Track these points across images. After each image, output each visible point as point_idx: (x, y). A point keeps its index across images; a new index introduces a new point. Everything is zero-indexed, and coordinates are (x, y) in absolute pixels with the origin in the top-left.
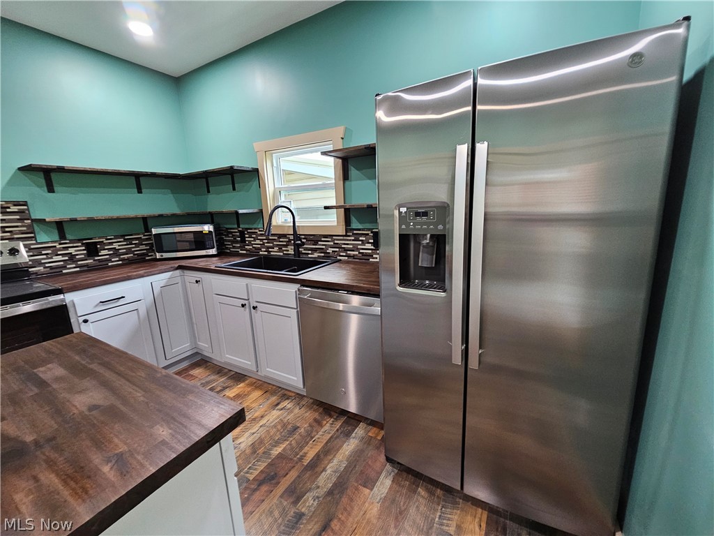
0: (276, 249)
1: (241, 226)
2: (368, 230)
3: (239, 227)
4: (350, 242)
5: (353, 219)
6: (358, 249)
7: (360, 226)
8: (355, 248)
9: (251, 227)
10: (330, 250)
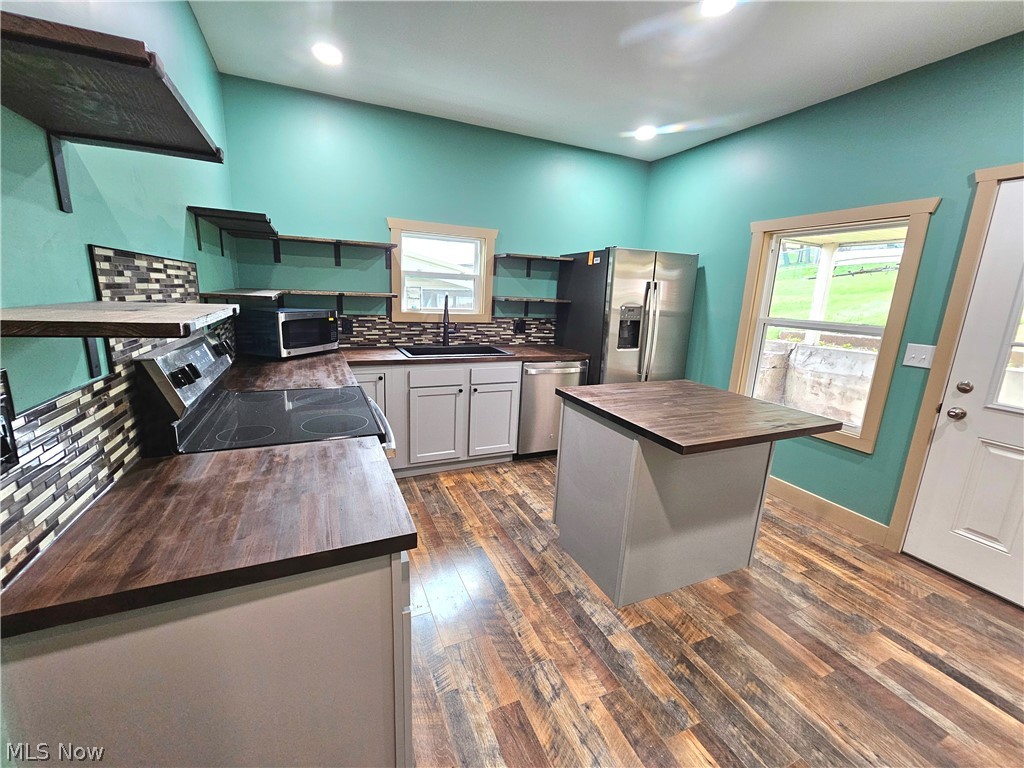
0: (403, 339)
1: (344, 312)
2: (510, 318)
3: (340, 312)
4: (494, 330)
5: (497, 309)
6: (500, 335)
7: (502, 315)
8: (498, 334)
9: (363, 313)
10: (472, 338)
